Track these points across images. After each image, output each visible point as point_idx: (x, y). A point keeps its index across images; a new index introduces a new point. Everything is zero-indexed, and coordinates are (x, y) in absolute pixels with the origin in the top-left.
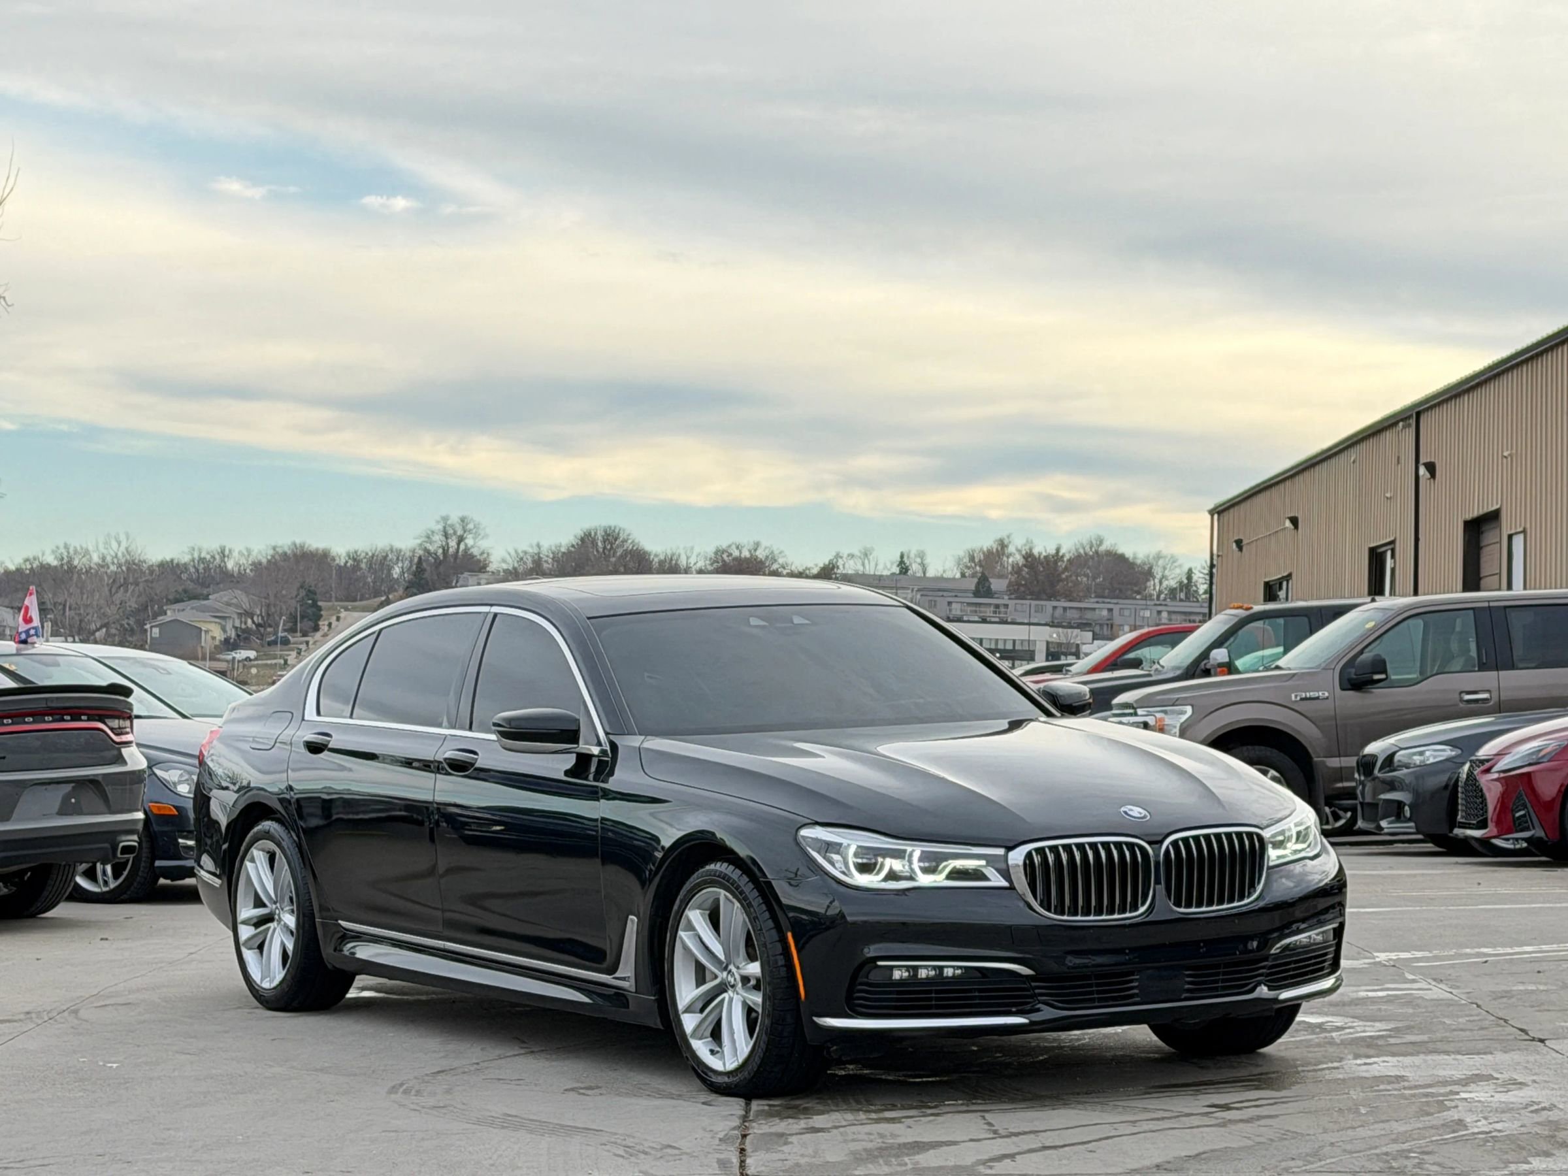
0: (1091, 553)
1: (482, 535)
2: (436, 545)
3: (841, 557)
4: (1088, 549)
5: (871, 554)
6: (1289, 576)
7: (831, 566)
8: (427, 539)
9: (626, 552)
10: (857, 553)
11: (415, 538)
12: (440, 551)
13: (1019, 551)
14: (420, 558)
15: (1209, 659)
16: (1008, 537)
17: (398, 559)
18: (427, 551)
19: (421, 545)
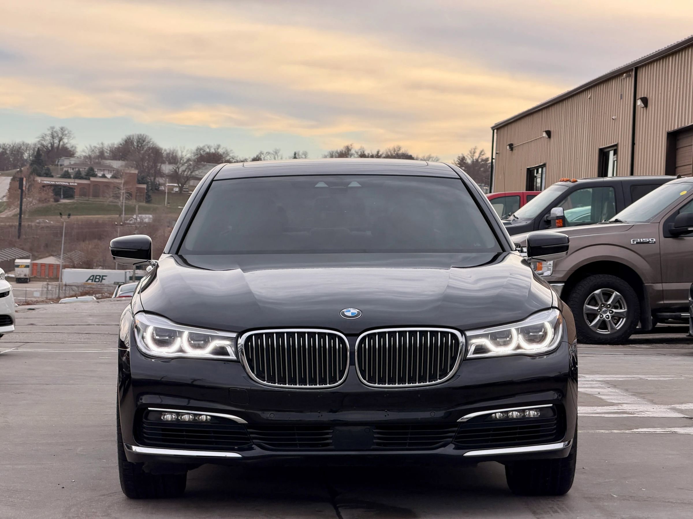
0: (394, 155)
1: (72, 137)
2: (47, 142)
3: (263, 154)
4: (393, 152)
5: (279, 152)
6: (544, 165)
7: (257, 158)
8: (42, 139)
9: (149, 148)
10: (271, 152)
11: (36, 138)
12: (50, 145)
13: (357, 153)
14: (39, 148)
15: (550, 213)
16: (351, 145)
17: (27, 149)
18: (43, 145)
19: (39, 142)
